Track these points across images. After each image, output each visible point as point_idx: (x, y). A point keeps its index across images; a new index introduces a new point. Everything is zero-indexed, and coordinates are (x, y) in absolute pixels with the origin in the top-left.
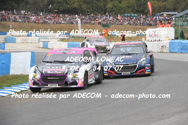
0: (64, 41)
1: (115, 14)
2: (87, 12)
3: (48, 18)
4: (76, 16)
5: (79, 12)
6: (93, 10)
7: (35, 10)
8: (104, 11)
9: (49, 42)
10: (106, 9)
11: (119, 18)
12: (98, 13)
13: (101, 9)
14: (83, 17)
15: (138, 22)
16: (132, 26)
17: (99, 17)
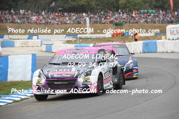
0: (70, 43)
1: (129, 10)
2: (96, 10)
3: (51, 17)
4: (84, 14)
5: (87, 10)
6: (103, 7)
7: (36, 9)
8: (116, 8)
9: (52, 44)
10: (119, 5)
11: (134, 15)
12: (109, 10)
13: (112, 5)
14: (92, 16)
15: (157, 19)
16: (150, 24)
17: (110, 15)
